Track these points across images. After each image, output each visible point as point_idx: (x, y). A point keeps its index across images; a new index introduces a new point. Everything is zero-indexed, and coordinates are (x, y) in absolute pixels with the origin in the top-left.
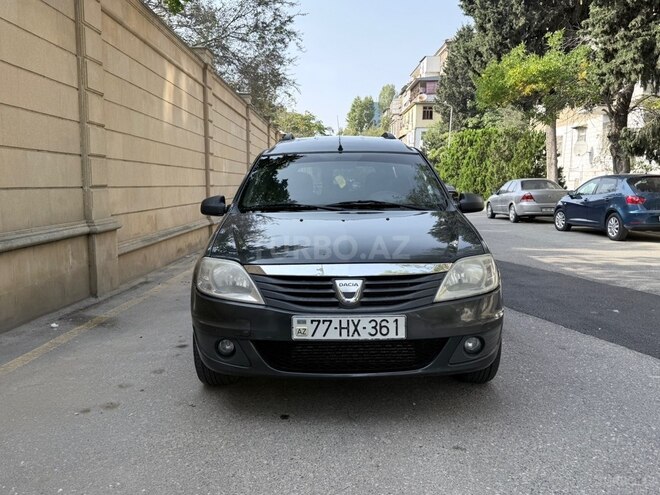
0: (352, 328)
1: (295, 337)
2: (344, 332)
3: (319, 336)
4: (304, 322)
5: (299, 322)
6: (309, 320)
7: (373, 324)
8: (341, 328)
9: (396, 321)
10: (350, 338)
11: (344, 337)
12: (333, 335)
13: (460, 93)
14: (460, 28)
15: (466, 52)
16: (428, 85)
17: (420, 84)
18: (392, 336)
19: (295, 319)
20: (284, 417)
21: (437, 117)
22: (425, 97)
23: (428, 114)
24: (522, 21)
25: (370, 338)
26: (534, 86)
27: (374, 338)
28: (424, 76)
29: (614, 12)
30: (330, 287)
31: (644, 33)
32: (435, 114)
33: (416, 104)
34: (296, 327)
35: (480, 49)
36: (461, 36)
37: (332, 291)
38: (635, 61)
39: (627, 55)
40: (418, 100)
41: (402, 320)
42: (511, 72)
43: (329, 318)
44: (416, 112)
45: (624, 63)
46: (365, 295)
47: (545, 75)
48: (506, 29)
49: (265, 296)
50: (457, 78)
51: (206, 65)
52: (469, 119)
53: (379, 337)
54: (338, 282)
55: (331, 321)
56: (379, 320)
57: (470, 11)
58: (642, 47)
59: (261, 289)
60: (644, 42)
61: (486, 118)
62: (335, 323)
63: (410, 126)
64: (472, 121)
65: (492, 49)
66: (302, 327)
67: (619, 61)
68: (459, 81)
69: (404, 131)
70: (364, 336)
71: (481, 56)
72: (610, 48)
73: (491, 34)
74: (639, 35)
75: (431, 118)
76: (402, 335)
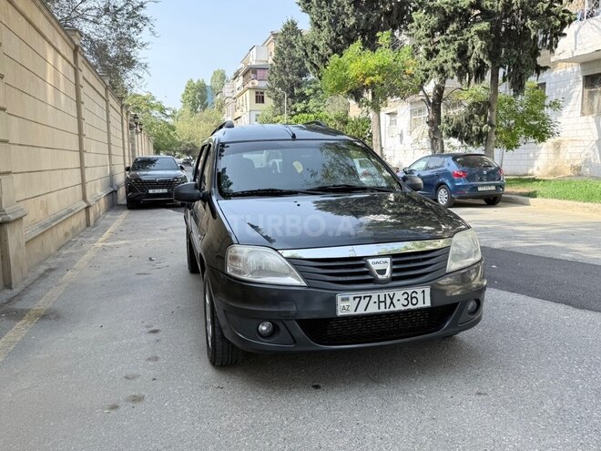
0: (388, 301)
1: (340, 313)
2: (382, 305)
3: (361, 311)
4: (348, 299)
5: (343, 300)
6: (351, 297)
7: (406, 296)
8: (380, 302)
9: (423, 291)
10: (387, 310)
11: (383, 309)
12: (373, 309)
13: (288, 81)
14: (285, 22)
15: (304, 45)
16: (258, 72)
17: (251, 71)
18: (420, 305)
19: (339, 297)
20: (317, 387)
21: (269, 102)
22: (257, 83)
23: (260, 99)
24: (352, 21)
25: (403, 308)
26: (372, 78)
27: (406, 308)
28: (254, 63)
29: (436, 19)
30: (363, 266)
31: (459, 38)
32: (266, 98)
33: (249, 89)
34: (340, 304)
35: (316, 43)
36: (287, 29)
37: (366, 269)
38: (454, 61)
39: (447, 55)
40: (250, 85)
41: (428, 290)
42: (352, 65)
43: (369, 293)
44: (249, 97)
45: (446, 61)
46: (394, 271)
47: (382, 69)
48: (339, 27)
49: (305, 279)
50: (285, 67)
51: (77, 47)
52: (297, 105)
53: (410, 307)
54: (370, 261)
55: (371, 297)
56: (409, 291)
57: (307, 9)
58: (458, 49)
59: (300, 272)
60: (460, 45)
61: (312, 103)
62: (375, 298)
63: (244, 109)
64: (299, 106)
65: (328, 44)
66: (345, 304)
67: (442, 60)
68: (287, 70)
69: (238, 114)
70: (399, 307)
71: (318, 50)
72: (431, 48)
73: (326, 30)
74: (455, 40)
75: (263, 102)
76: (428, 304)
